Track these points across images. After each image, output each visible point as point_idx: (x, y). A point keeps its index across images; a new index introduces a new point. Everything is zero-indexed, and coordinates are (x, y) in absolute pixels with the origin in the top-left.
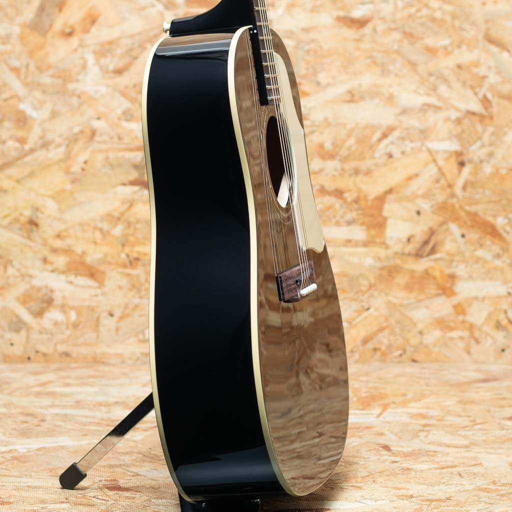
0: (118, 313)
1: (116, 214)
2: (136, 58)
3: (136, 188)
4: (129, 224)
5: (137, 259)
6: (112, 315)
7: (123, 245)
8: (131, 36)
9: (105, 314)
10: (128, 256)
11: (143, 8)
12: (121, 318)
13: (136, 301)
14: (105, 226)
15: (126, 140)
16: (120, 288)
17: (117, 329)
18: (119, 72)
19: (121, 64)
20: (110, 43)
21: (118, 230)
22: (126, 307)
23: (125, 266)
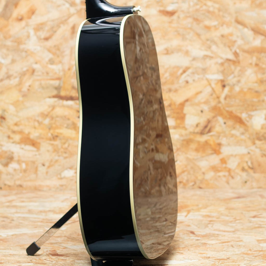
0: (47, 164)
1: (46, 113)
2: (55, 32)
3: (56, 99)
4: (52, 118)
5: (57, 136)
6: (44, 165)
7: (50, 129)
8: (53, 21)
9: (40, 165)
10: (52, 134)
11: (59, 6)
12: (49, 167)
13: (57, 158)
14: (40, 119)
15: (51, 74)
16: (48, 151)
17: (47, 173)
18: (47, 39)
19: (48, 35)
20: (42, 24)
21: (47, 121)
22: (51, 161)
23: (50, 140)
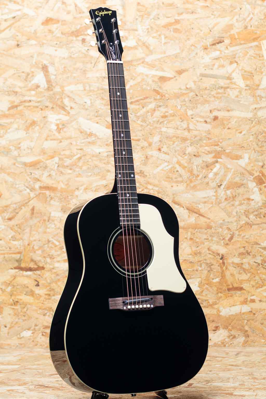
0: (8, 326)
1: (8, 282)
2: (17, 213)
3: (17, 270)
4: (14, 286)
5: (17, 302)
6: (6, 327)
7: (11, 296)
8: (15, 203)
9: (3, 326)
10: (13, 300)
11: (21, 191)
12: (10, 328)
13: (17, 320)
14: (3, 287)
15: (13, 249)
16: (10, 314)
17: (8, 333)
18: (10, 219)
19: (11, 216)
20: (6, 206)
21: (9, 289)
22: (12, 323)
23: (12, 305)
